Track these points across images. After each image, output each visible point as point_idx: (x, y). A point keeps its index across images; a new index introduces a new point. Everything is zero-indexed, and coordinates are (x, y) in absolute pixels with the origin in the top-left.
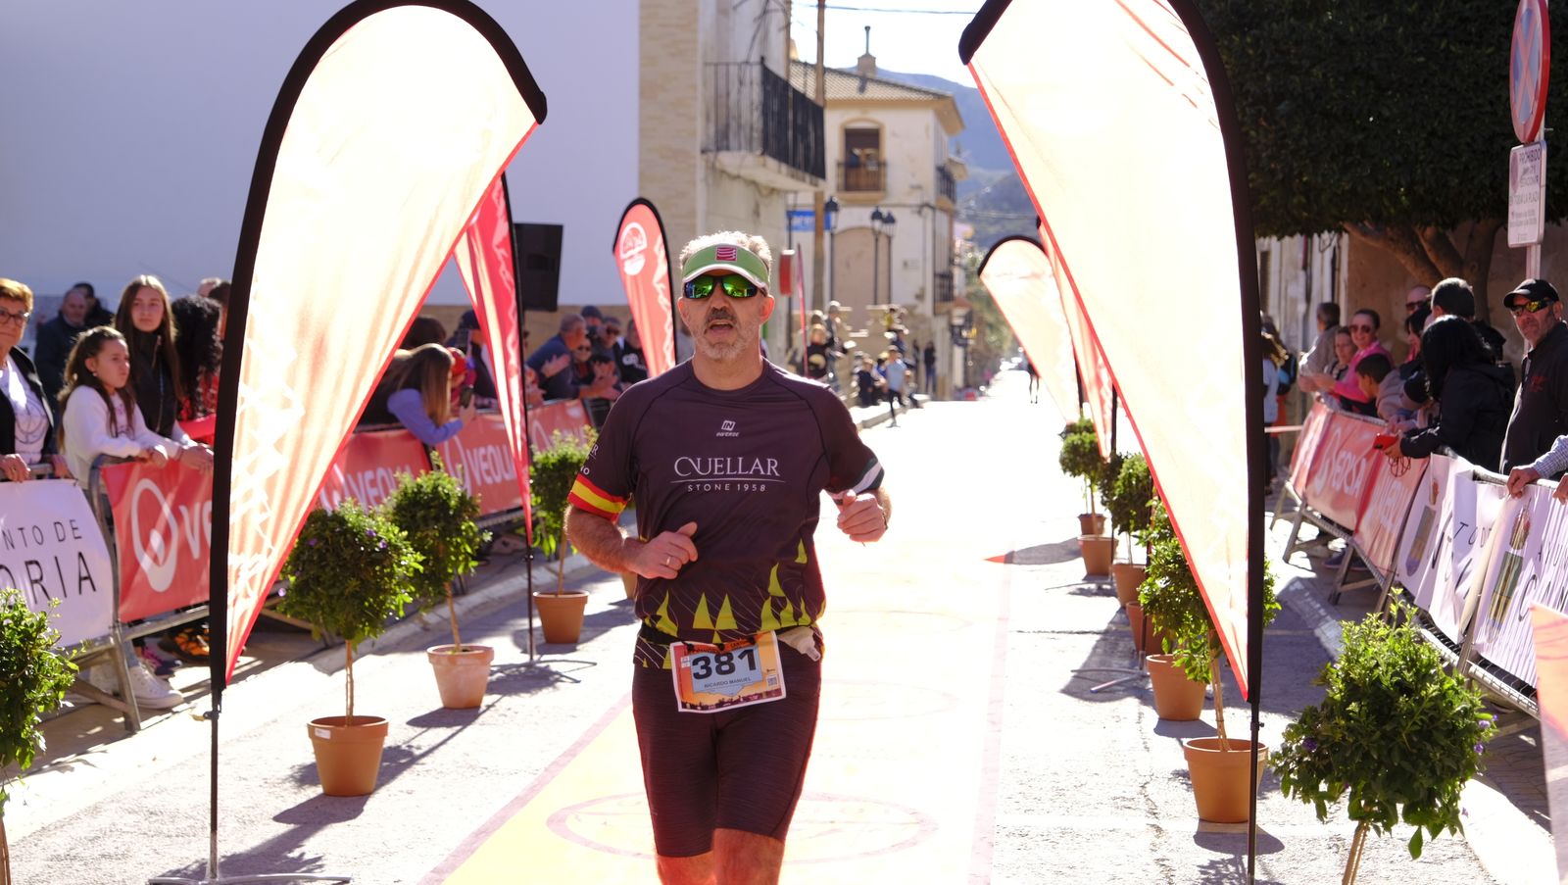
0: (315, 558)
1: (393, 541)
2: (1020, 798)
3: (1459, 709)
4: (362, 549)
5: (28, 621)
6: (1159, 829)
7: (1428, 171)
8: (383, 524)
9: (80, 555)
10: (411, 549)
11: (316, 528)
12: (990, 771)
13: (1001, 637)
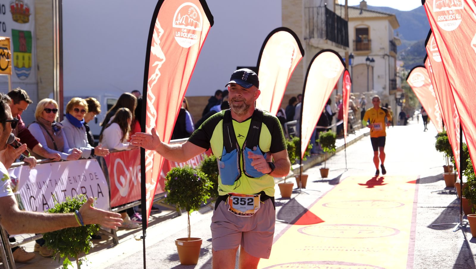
0: (177, 184)
1: (203, 178)
2: (422, 264)
4: (193, 180)
8: (199, 172)
9: (98, 185)
10: (209, 180)
11: (177, 174)
12: (411, 255)
13: (415, 209)
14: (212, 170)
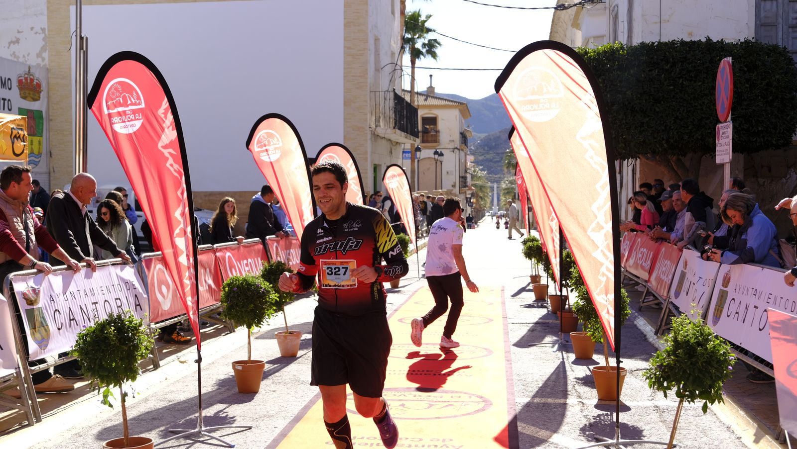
0: (236, 296)
1: (267, 288)
2: (524, 391)
3: (722, 352)
4: (254, 291)
5: (135, 322)
6: (583, 403)
7: (675, 133)
8: (262, 281)
9: (136, 296)
10: (274, 292)
11: (236, 284)
12: (510, 380)
13: (506, 326)
14: (273, 279)
